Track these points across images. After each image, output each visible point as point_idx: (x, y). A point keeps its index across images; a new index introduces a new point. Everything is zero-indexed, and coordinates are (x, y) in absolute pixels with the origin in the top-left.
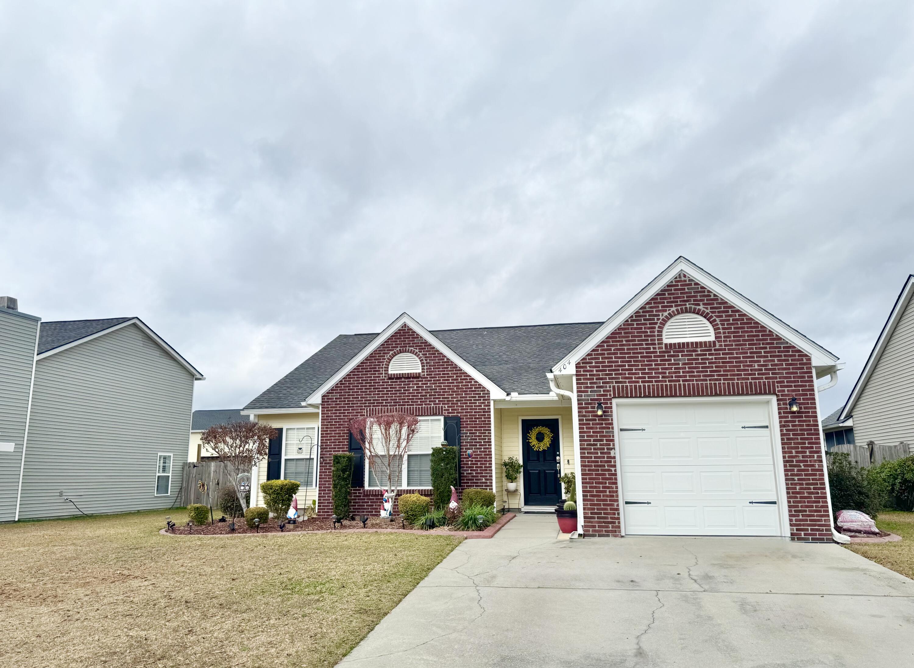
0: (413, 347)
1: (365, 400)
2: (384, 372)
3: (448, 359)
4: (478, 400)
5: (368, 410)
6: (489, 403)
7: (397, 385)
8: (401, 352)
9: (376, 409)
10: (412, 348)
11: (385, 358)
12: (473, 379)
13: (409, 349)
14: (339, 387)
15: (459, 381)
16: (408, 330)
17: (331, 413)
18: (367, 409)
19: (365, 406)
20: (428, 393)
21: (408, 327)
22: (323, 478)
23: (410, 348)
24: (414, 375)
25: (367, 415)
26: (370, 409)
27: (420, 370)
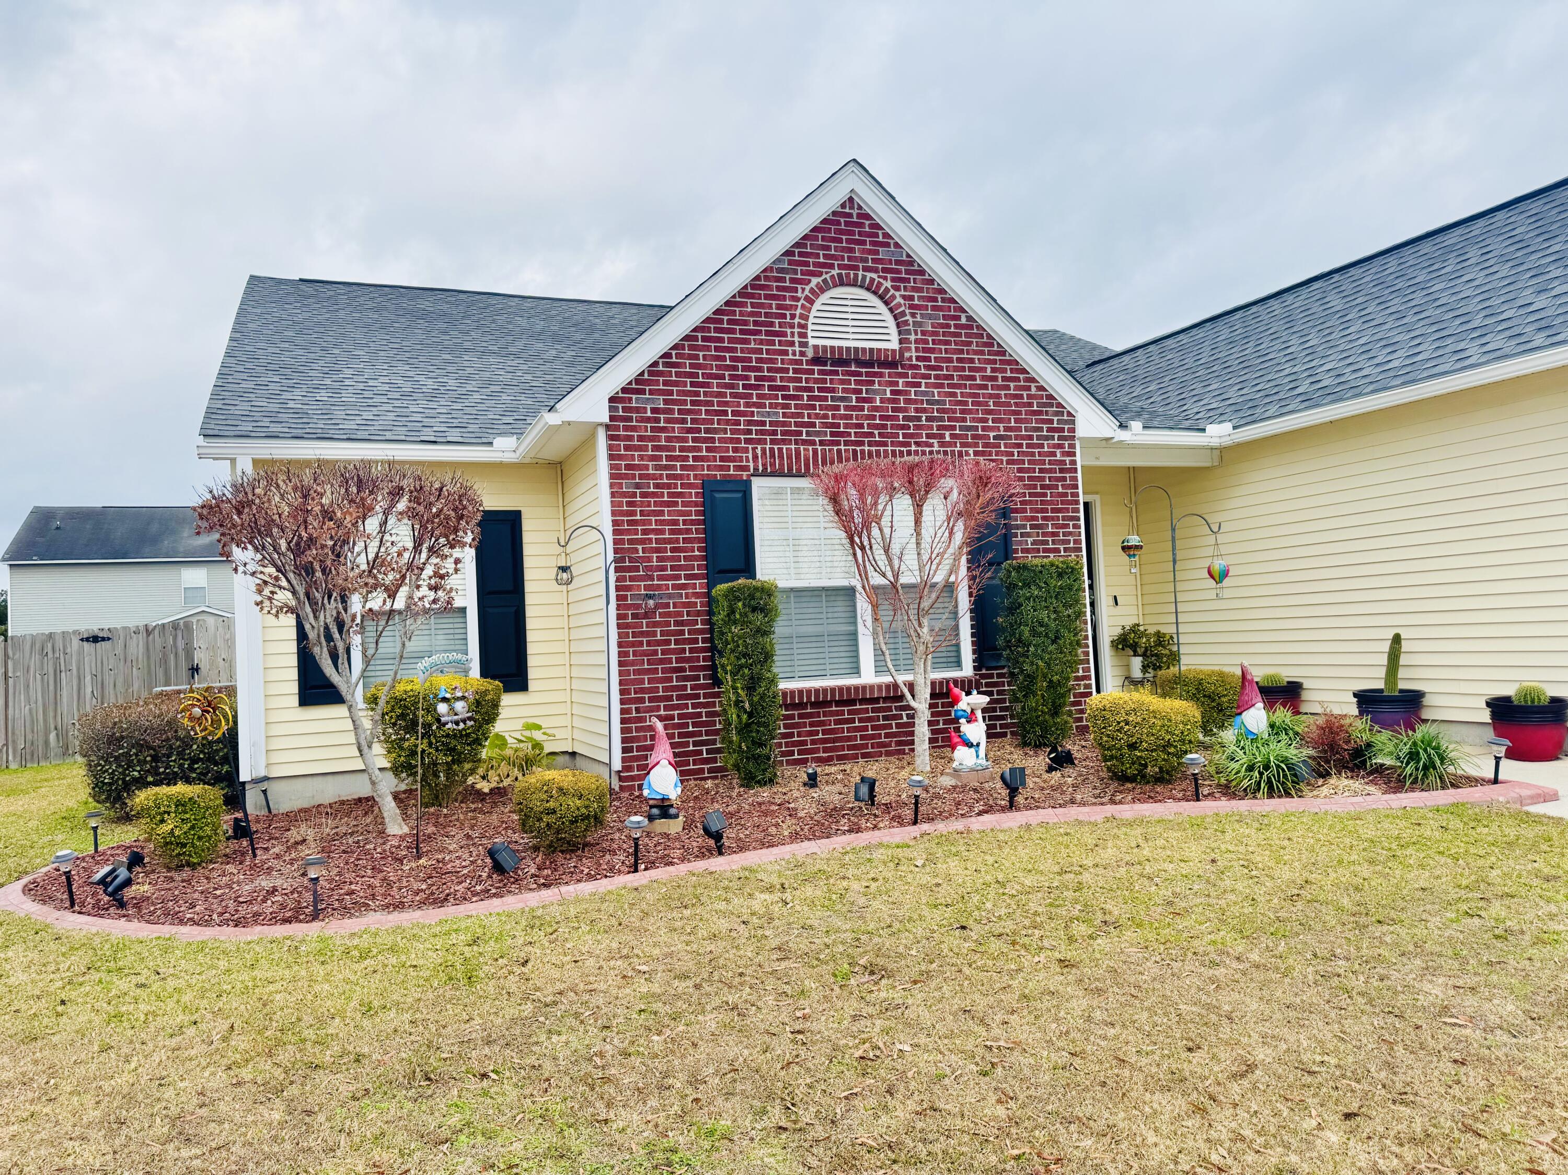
0: (875, 270)
1: (749, 423)
2: (796, 339)
3: (970, 318)
4: (1047, 438)
5: (759, 452)
6: (1072, 446)
7: (841, 384)
8: (842, 284)
9: (780, 450)
10: (874, 276)
11: (799, 294)
12: (1033, 380)
13: (864, 277)
14: (660, 374)
15: (1000, 382)
16: (860, 216)
17: (641, 458)
18: (754, 449)
19: (748, 441)
20: (924, 410)
21: (860, 207)
22: (633, 663)
23: (869, 275)
24: (886, 356)
25: (756, 469)
26: (764, 450)
27: (894, 345)
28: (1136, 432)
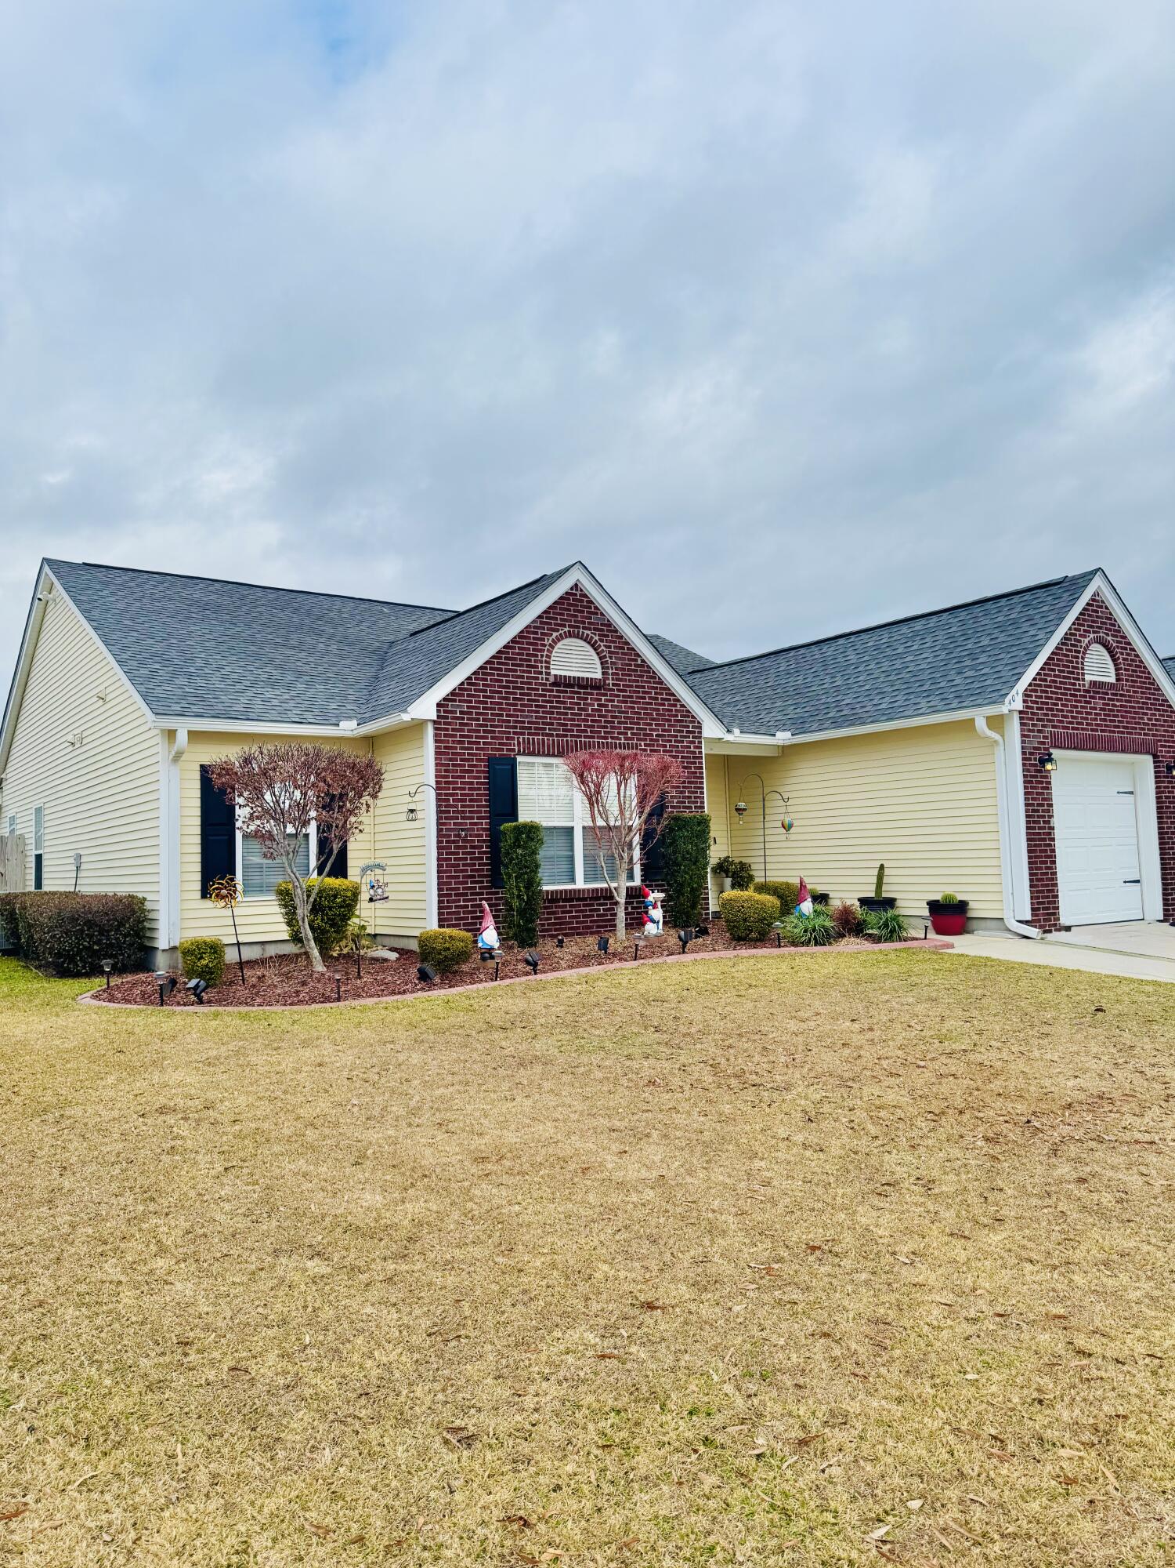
0: (589, 629)
1: (516, 722)
2: (544, 670)
3: (643, 661)
4: (685, 737)
5: (521, 740)
6: (700, 742)
7: (569, 698)
8: (570, 636)
9: (533, 739)
10: (589, 632)
11: (546, 642)
12: (678, 700)
13: (583, 633)
14: (466, 690)
15: (660, 701)
16: (581, 595)
17: (453, 742)
18: (518, 738)
19: (514, 733)
20: (616, 717)
21: (581, 590)
22: (446, 872)
23: (586, 632)
24: (596, 683)
25: (519, 751)
26: (524, 739)
27: (599, 675)
28: (736, 736)
